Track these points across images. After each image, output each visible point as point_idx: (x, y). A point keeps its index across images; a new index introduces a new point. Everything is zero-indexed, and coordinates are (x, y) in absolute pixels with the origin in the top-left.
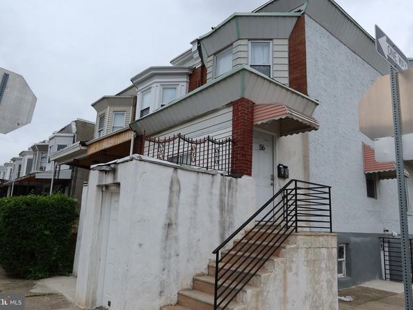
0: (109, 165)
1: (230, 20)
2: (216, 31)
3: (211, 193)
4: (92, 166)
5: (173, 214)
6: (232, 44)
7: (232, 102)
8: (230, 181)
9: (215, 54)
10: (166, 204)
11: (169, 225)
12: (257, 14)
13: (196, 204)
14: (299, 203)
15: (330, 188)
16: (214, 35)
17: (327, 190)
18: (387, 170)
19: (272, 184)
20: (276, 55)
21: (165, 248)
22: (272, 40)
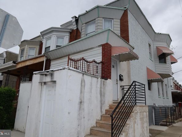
0: (48, 72)
1: (95, 8)
2: (87, 12)
3: (97, 87)
4: (34, 73)
5: (82, 97)
6: (95, 19)
7: (101, 45)
8: (104, 81)
9: (86, 23)
10: (79, 92)
11: (81, 102)
12: (107, 7)
13: (91, 92)
14: (137, 92)
15: (145, 85)
16: (86, 14)
17: (143, 86)
18: (155, 79)
19: (117, 83)
20: (115, 26)
21: (79, 114)
22: (113, 19)
